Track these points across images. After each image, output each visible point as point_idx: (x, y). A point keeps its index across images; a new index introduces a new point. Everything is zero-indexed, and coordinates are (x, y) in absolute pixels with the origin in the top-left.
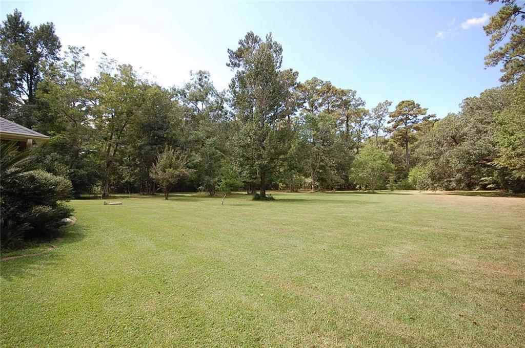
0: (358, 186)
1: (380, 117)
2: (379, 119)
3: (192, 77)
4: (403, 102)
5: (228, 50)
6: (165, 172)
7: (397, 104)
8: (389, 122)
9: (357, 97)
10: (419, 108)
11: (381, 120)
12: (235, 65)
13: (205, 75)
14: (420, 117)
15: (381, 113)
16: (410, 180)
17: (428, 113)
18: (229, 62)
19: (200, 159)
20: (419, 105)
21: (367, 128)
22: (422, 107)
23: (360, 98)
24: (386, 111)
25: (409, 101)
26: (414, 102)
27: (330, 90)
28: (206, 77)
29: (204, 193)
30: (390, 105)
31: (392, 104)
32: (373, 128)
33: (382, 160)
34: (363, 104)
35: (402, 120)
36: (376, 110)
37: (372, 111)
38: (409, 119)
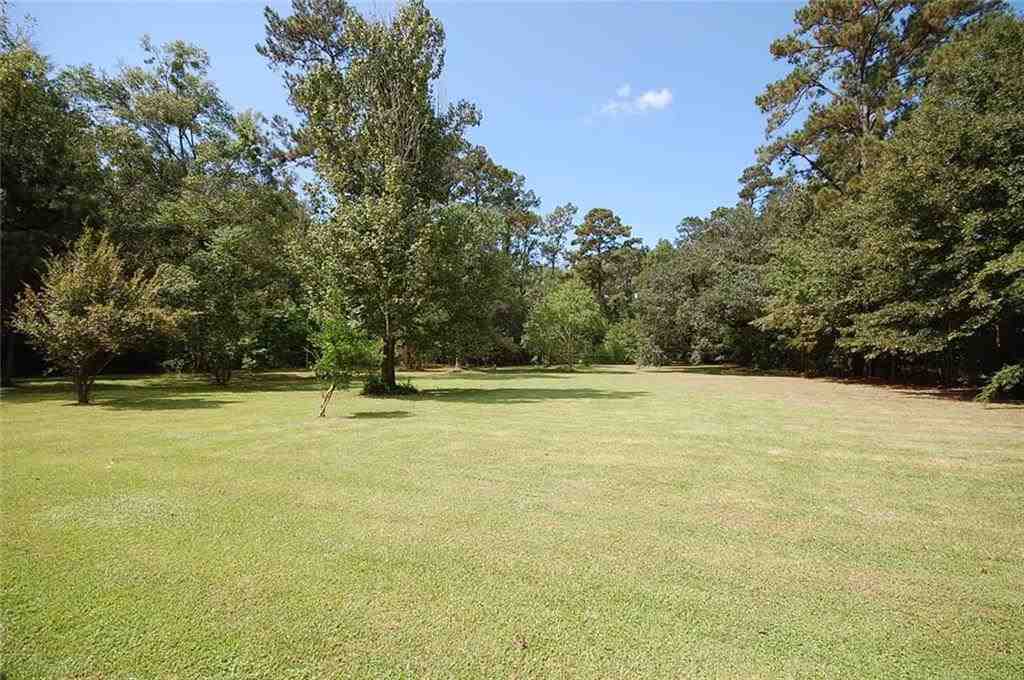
0: (536, 358)
1: (559, 232)
2: (556, 236)
3: (148, 56)
4: (596, 210)
5: (268, 9)
6: (84, 314)
7: (587, 213)
8: (573, 243)
9: (526, 188)
10: (620, 225)
11: (560, 237)
12: (281, 56)
13: (193, 59)
14: (620, 240)
15: (561, 225)
16: (607, 346)
17: (634, 235)
18: (264, 44)
19: (192, 283)
20: (619, 220)
21: (537, 250)
22: (623, 223)
23: (531, 191)
24: (568, 222)
25: (604, 210)
26: (611, 213)
27: (482, 164)
28: (195, 65)
29: (185, 376)
30: (575, 212)
31: (578, 211)
32: (546, 250)
33: (590, 309)
34: (536, 204)
35: (593, 242)
36: (553, 219)
37: (547, 220)
38: (603, 242)
